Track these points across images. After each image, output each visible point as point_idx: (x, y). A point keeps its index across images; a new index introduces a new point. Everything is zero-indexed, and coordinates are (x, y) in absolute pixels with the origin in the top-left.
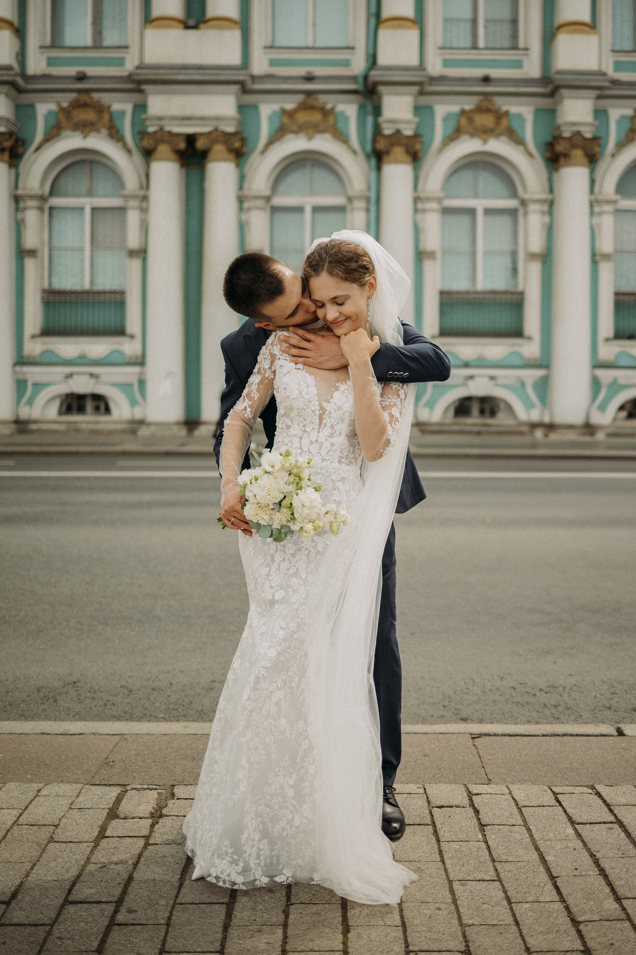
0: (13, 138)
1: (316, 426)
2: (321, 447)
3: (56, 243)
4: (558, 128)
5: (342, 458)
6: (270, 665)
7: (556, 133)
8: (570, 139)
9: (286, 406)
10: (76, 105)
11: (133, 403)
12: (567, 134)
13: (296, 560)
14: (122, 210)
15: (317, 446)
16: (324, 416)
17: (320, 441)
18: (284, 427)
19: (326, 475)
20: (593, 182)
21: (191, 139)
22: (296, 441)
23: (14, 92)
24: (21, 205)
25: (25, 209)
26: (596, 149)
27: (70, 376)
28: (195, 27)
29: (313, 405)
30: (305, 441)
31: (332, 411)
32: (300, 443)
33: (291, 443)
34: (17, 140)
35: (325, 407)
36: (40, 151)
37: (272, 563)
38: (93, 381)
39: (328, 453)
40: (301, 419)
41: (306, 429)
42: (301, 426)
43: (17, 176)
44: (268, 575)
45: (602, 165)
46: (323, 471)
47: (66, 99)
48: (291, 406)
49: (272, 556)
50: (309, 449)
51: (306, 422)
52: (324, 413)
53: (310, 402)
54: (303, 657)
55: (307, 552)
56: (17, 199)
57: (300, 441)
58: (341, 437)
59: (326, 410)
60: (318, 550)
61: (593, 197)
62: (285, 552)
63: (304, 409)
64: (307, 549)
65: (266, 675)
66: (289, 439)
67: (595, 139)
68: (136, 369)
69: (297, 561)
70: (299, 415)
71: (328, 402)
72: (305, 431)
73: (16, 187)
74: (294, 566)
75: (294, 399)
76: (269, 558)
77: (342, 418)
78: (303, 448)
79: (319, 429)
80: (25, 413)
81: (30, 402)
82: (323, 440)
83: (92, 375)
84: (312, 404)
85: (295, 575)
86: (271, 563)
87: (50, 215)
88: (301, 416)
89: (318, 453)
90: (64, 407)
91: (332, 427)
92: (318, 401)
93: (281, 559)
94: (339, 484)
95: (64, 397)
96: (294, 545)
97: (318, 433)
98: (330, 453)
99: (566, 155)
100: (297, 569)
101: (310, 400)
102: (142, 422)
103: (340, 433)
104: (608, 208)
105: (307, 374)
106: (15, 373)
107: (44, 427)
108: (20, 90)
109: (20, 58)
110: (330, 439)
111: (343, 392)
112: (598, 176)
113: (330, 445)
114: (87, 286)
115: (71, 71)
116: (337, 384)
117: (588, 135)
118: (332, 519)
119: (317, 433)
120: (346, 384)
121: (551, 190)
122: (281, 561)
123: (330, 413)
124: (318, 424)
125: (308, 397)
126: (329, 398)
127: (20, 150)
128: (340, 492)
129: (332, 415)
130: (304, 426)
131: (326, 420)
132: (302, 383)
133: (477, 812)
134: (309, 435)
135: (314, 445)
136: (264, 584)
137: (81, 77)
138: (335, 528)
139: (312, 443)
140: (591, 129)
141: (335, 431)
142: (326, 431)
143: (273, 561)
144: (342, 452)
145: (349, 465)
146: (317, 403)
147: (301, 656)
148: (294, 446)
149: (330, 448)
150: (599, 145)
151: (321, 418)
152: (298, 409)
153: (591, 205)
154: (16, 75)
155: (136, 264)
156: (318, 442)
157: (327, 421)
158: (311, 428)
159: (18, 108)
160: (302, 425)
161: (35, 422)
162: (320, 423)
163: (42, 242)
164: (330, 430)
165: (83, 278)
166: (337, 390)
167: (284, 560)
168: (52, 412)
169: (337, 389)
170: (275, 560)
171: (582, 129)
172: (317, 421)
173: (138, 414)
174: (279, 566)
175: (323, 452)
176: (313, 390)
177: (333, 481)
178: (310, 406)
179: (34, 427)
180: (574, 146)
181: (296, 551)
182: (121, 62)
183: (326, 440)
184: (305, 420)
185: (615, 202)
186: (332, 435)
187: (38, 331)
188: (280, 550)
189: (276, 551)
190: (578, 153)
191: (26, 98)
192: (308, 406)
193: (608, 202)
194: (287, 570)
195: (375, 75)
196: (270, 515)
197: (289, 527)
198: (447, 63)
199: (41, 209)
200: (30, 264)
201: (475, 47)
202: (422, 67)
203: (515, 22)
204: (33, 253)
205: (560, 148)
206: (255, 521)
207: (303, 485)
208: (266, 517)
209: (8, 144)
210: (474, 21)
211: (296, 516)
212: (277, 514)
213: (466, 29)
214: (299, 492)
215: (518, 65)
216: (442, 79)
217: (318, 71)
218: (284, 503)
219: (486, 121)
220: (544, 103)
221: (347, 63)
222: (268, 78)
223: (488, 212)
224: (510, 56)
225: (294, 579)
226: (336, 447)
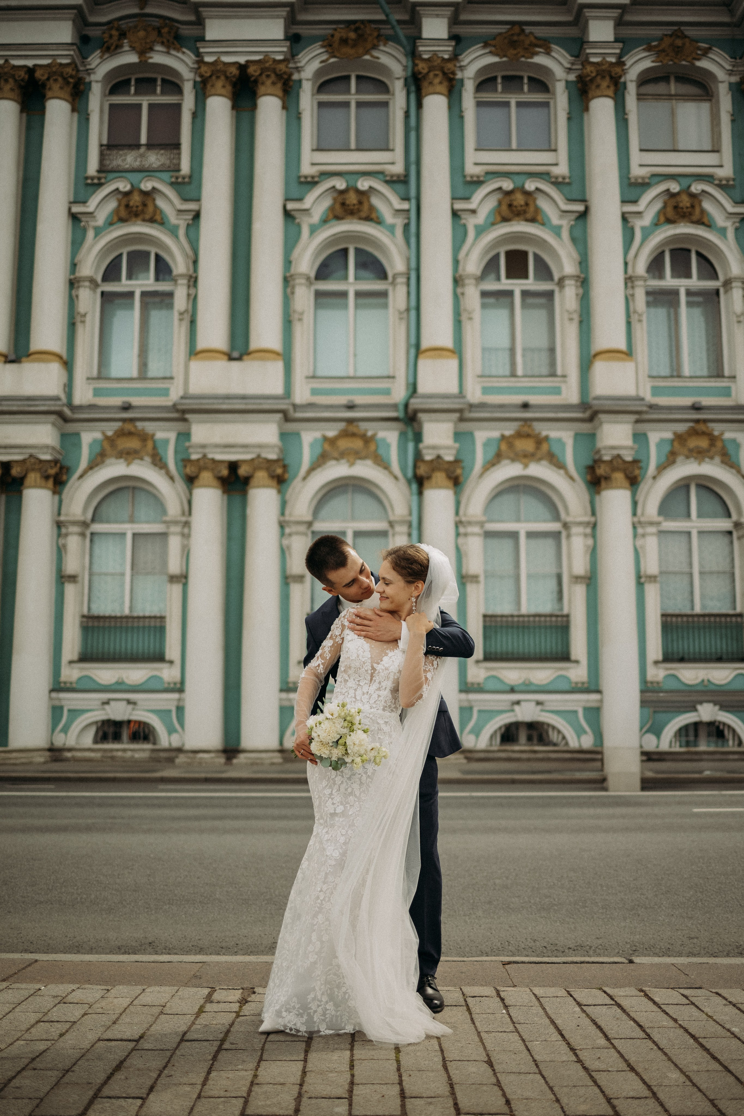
0: (58, 465)
1: (368, 682)
2: (370, 697)
3: (96, 569)
4: (598, 452)
5: (386, 707)
7: (597, 457)
8: (611, 461)
10: (121, 434)
11: (171, 731)
12: (607, 458)
13: (351, 782)
14: (164, 535)
15: (368, 697)
16: (374, 675)
17: (370, 693)
18: (343, 681)
19: (373, 718)
20: (635, 504)
21: (233, 466)
23: (60, 421)
24: (64, 530)
25: (66, 535)
26: (637, 472)
27: (107, 703)
28: (239, 359)
31: (380, 670)
34: (62, 468)
36: (84, 478)
38: (130, 707)
39: (375, 702)
40: (357, 676)
41: (360, 683)
42: (355, 681)
43: (60, 502)
44: (331, 794)
45: (643, 487)
47: (111, 429)
49: (334, 780)
50: (362, 699)
51: (360, 678)
52: (374, 672)
53: (364, 663)
55: (359, 776)
56: (59, 525)
57: (355, 692)
58: (386, 691)
59: (376, 670)
61: (636, 519)
62: (343, 778)
63: (359, 668)
64: (359, 774)
66: (346, 690)
67: (636, 462)
68: (175, 696)
70: (355, 672)
71: (378, 663)
73: (59, 514)
74: (350, 787)
75: (352, 660)
76: (331, 782)
77: (389, 676)
78: (357, 698)
79: (370, 683)
80: (60, 740)
81: (65, 730)
82: (372, 692)
83: (129, 702)
84: (365, 665)
85: (351, 794)
86: (332, 785)
87: (91, 541)
89: (369, 703)
90: (100, 734)
91: (380, 683)
93: (340, 782)
94: (383, 726)
95: (99, 724)
96: (348, 773)
97: (369, 687)
98: (377, 703)
99: (607, 478)
100: (353, 789)
102: (180, 750)
103: (386, 688)
104: (652, 530)
105: (364, 643)
106: (51, 699)
107: (79, 754)
108: (66, 420)
109: (67, 389)
110: (377, 692)
112: (640, 498)
113: (377, 696)
114: (127, 612)
115: (117, 401)
116: (387, 652)
117: (629, 459)
118: (376, 754)
120: (393, 651)
121: (593, 513)
122: (340, 784)
123: (379, 672)
124: (369, 680)
125: (363, 660)
126: (379, 661)
127: (64, 477)
128: (383, 733)
129: (381, 674)
130: (358, 681)
131: (376, 677)
132: (359, 648)
133: (502, 1000)
134: (362, 688)
135: (365, 696)
136: (328, 801)
137: (127, 407)
139: (364, 694)
140: (632, 452)
141: (382, 687)
142: (375, 686)
143: (334, 784)
144: (385, 702)
145: (391, 713)
146: (369, 664)
148: (350, 696)
149: (377, 699)
150: (640, 468)
151: (372, 675)
152: (354, 668)
153: (634, 527)
154: (63, 405)
155: (177, 589)
156: (368, 694)
158: (364, 683)
159: (64, 436)
161: (70, 750)
162: (371, 679)
163: (83, 567)
164: (378, 685)
165: (123, 603)
166: (386, 655)
167: (342, 783)
168: (88, 740)
170: (336, 783)
171: (622, 452)
172: (369, 678)
173: (175, 741)
174: (339, 787)
175: (372, 701)
176: (368, 655)
177: (378, 724)
178: (363, 666)
179: (69, 755)
180: (614, 469)
181: (351, 776)
182: (166, 392)
183: (375, 692)
184: (359, 676)
185: (659, 523)
186: (379, 689)
187: (75, 657)
188: (340, 776)
189: (337, 777)
190: (619, 476)
191: (71, 427)
193: (651, 524)
194: (345, 791)
195: (415, 403)
196: (330, 750)
197: (344, 759)
198: (486, 391)
199: (83, 535)
200: (70, 589)
201: (513, 374)
202: (461, 394)
203: (552, 350)
204: (73, 578)
205: (601, 471)
206: (319, 755)
207: (355, 729)
208: (327, 752)
209: (52, 471)
210: (512, 350)
211: (349, 751)
212: (335, 750)
213: (504, 358)
214: (351, 733)
215: (557, 391)
216: (482, 406)
217: (359, 400)
218: (340, 742)
219: (527, 445)
220: (585, 427)
221: (387, 392)
222: (311, 406)
223: (531, 535)
224: (548, 383)
225: (351, 797)
226: (381, 698)
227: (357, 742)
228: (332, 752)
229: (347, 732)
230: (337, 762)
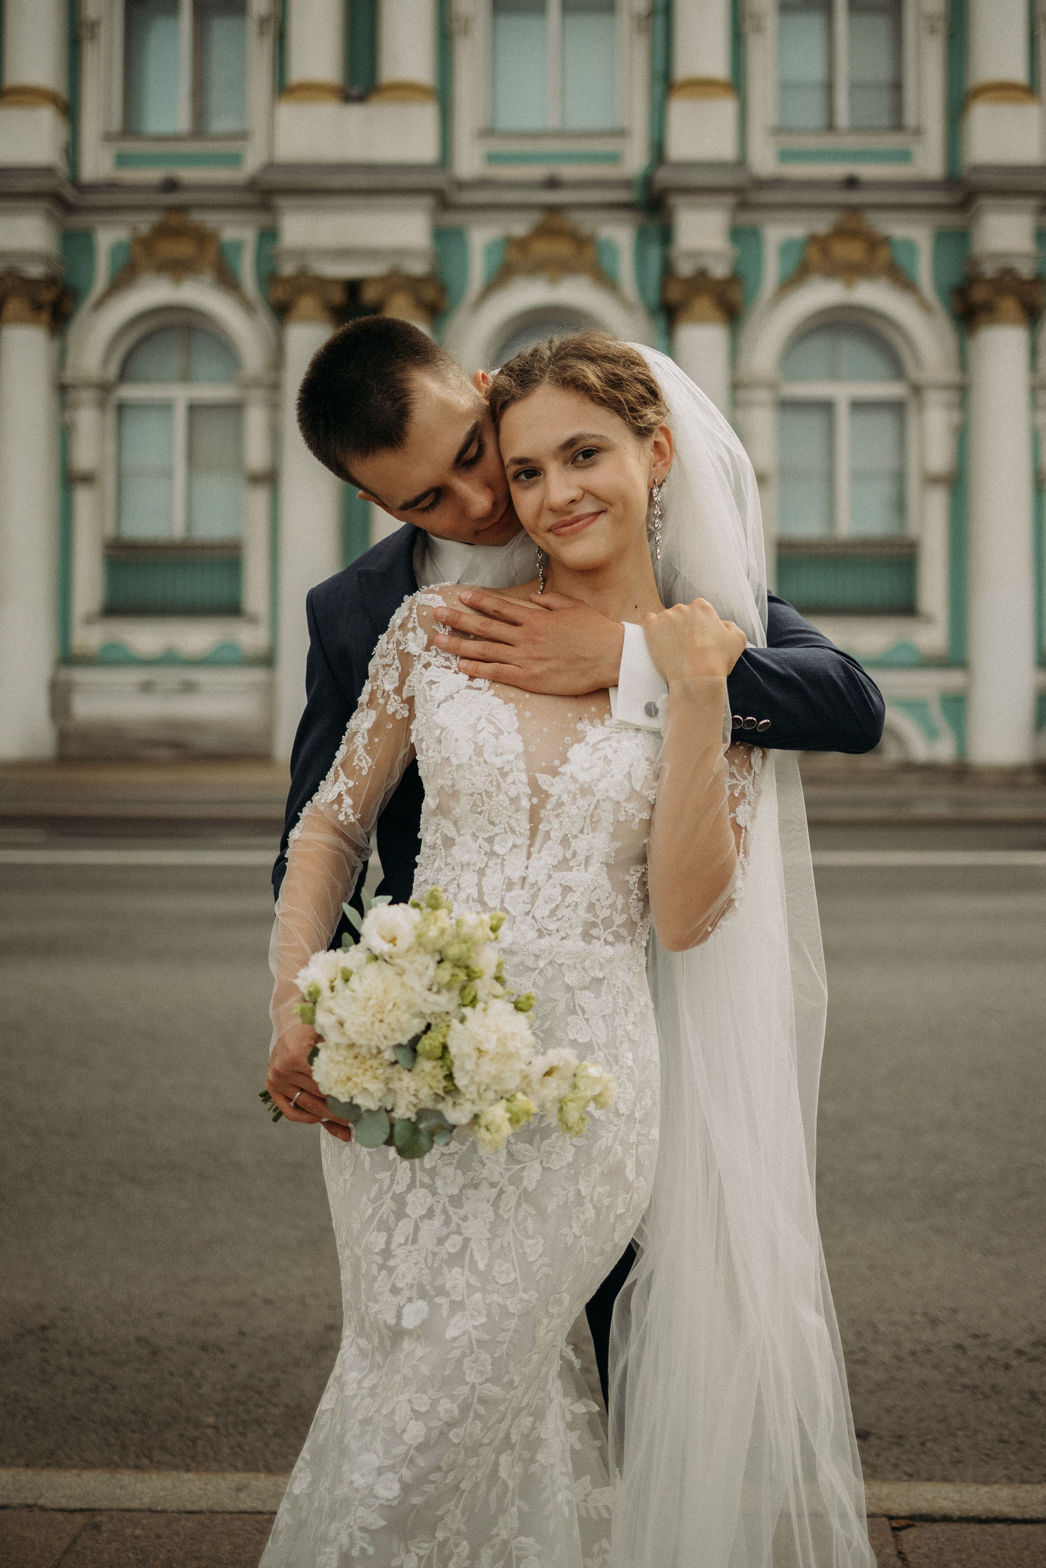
0: (58, 285)
1: (523, 841)
2: (535, 897)
3: (129, 463)
4: (975, 262)
5: (594, 925)
6: (382, 1523)
7: (972, 272)
8: (998, 279)
9: (442, 787)
10: (163, 232)
12: (990, 273)
13: (462, 1212)
14: (236, 408)
15: (526, 894)
16: (543, 813)
17: (531, 879)
18: (439, 842)
19: (550, 972)
21: (353, 287)
22: (469, 879)
23: (59, 210)
24: (71, 398)
25: (76, 406)
28: (361, 98)
29: (514, 783)
30: (493, 880)
31: (565, 798)
32: (479, 885)
33: (454, 886)
34: (64, 290)
35: (544, 787)
36: (102, 308)
37: (398, 1220)
39: (553, 912)
40: (482, 821)
41: (496, 848)
42: (480, 840)
43: (63, 351)
46: (541, 964)
47: (145, 223)
48: (453, 786)
49: (400, 1201)
50: (502, 901)
51: (497, 830)
52: (542, 805)
53: (504, 775)
54: (483, 1486)
55: (495, 1191)
56: (63, 389)
57: (480, 880)
58: (591, 869)
59: (548, 796)
60: (525, 1190)
62: (434, 1193)
63: (489, 795)
64: (493, 1185)
65: (371, 1551)
66: (451, 875)
68: (260, 675)
69: (465, 1219)
70: (475, 809)
71: (554, 772)
72: (492, 854)
73: (62, 369)
74: (459, 1232)
75: (460, 766)
76: (389, 1203)
77: (592, 816)
78: (486, 899)
79: (531, 845)
82: (541, 879)
84: (510, 779)
86: (392, 1219)
87: (119, 416)
88: (480, 813)
89: (528, 913)
91: (565, 842)
92: (527, 771)
93: (423, 1212)
94: (586, 999)
96: (459, 1172)
97: (528, 858)
98: (559, 914)
99: (990, 307)
100: (467, 1241)
101: (505, 770)
103: (587, 859)
105: (497, 701)
108: (68, 208)
109: (69, 154)
110: (560, 874)
111: (595, 747)
113: (559, 889)
114: (179, 535)
115: (153, 175)
116: (580, 726)
118: (565, 1090)
119: (524, 859)
120: (603, 723)
121: (965, 367)
122: (422, 1218)
123: (560, 804)
124: (528, 833)
125: (498, 762)
126: (557, 763)
127: (70, 306)
128: (587, 1020)
129: (566, 809)
130: (490, 840)
131: (549, 823)
132: (483, 723)
134: (502, 865)
135: (517, 892)
136: (375, 1278)
137: (171, 186)
138: (573, 1114)
139: (510, 886)
141: (574, 854)
142: (549, 854)
143: (400, 1214)
144: (591, 907)
145: (612, 944)
146: (524, 778)
147: (477, 1485)
148: (463, 895)
149: (560, 898)
151: (534, 817)
152: (472, 795)
154: (63, 182)
155: (259, 499)
156: (527, 886)
157: (551, 824)
158: (510, 844)
159: (67, 236)
160: (487, 835)
162: (534, 831)
163: (105, 459)
164: (559, 851)
165: (172, 517)
166: (580, 741)
167: (430, 1214)
169: (580, 738)
170: (408, 1211)
171: (1018, 264)
172: (524, 825)
174: (417, 1228)
175: (542, 910)
176: (515, 743)
177: (569, 989)
178: (503, 785)
180: (1004, 292)
181: (464, 1186)
182: (235, 160)
183: (550, 877)
184: (492, 823)
186: (564, 864)
187: (97, 609)
188: (423, 1185)
189: (411, 1186)
190: (1010, 304)
191: (78, 221)
192: (499, 786)
194: (437, 1245)
195: (664, 176)
196: (387, 1081)
197: (440, 1114)
198: (785, 156)
199: (102, 405)
200: (84, 499)
201: (830, 127)
202: (741, 162)
203: (897, 87)
204: (88, 479)
205: (979, 294)
206: (344, 1099)
207: (481, 995)
208: (376, 1087)
209: (48, 296)
210: (829, 87)
211: (461, 1081)
212: (406, 1077)
213: (814, 100)
214: (467, 1011)
215: (904, 156)
216: (777, 183)
217: (568, 171)
218: (425, 1044)
219: (851, 251)
220: (951, 220)
221: (613, 158)
222: (483, 183)
223: (859, 406)
224: (892, 142)
225: (456, 1270)
226: (574, 897)
227: (490, 1045)
228: (395, 1085)
229: (452, 1007)
230: (413, 1127)
